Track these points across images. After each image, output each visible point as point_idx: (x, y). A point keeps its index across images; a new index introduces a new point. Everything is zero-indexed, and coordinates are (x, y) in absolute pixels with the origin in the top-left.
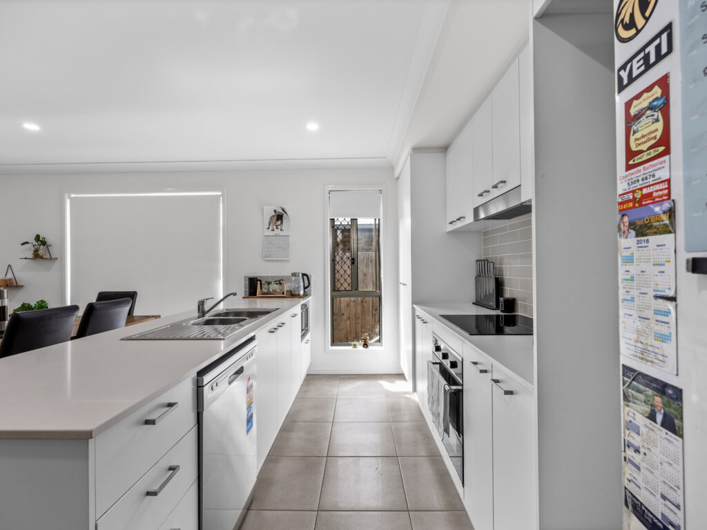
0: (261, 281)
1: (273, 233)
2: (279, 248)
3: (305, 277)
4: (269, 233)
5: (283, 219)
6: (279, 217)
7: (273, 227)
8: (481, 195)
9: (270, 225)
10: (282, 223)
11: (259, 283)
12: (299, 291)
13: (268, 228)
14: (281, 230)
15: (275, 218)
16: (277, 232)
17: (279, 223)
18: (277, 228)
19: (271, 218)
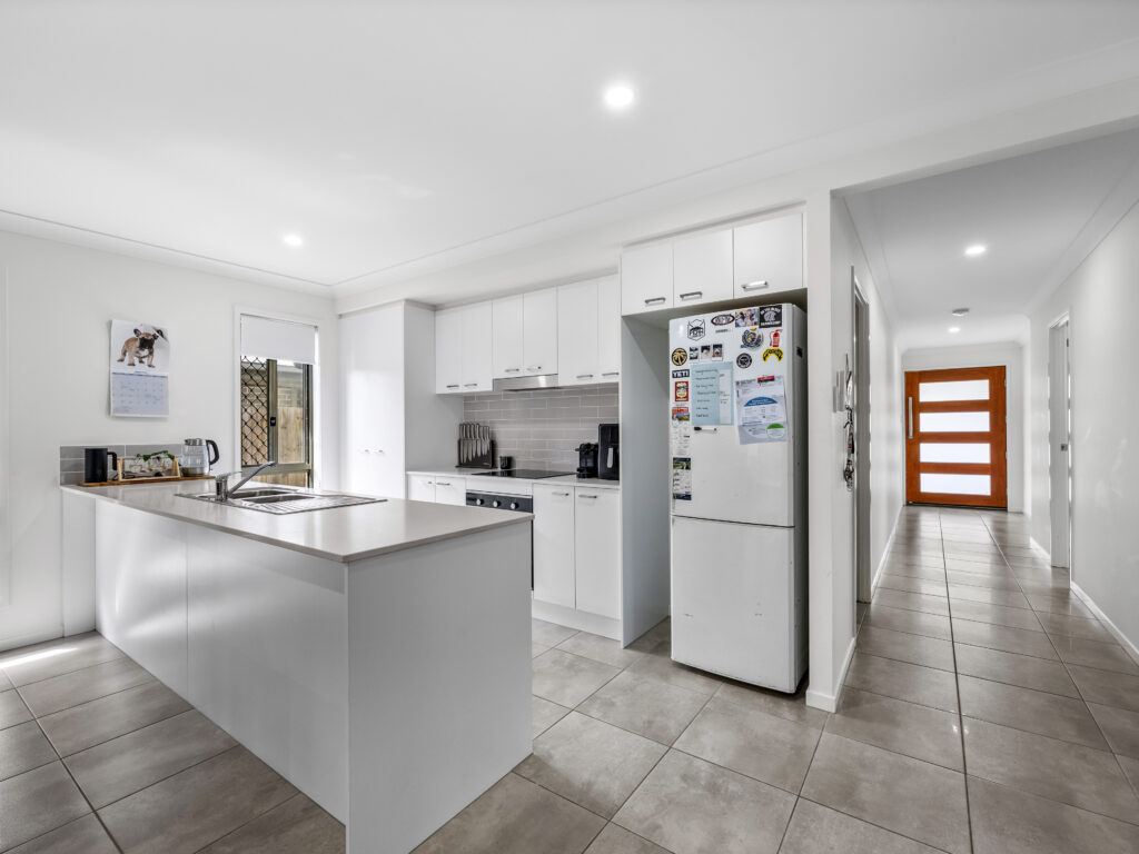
0: (114, 455)
1: (131, 370)
2: (148, 396)
3: (211, 446)
4: (124, 368)
5: (154, 346)
6: (147, 343)
7: (131, 357)
8: (508, 371)
9: (124, 354)
10: (151, 353)
11: (110, 458)
12: (202, 468)
13: (122, 360)
14: (150, 366)
15: (138, 343)
16: (142, 368)
17: (146, 352)
18: (141, 362)
19: (128, 342)
